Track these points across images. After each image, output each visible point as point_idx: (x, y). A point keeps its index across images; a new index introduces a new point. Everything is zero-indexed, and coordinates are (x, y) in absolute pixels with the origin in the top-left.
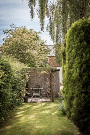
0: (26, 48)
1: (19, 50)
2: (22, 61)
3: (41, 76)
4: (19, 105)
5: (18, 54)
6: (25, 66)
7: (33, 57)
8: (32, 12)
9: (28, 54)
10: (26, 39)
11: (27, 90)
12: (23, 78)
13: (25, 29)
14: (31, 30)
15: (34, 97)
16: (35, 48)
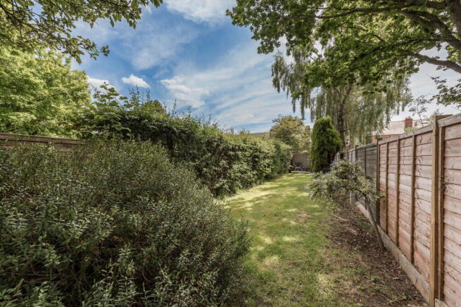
0: (290, 134)
1: (285, 134)
2: (287, 143)
3: (303, 154)
4: (284, 173)
5: (284, 138)
6: (289, 147)
7: (297, 140)
8: (294, 107)
9: (293, 138)
10: (291, 124)
11: (291, 164)
12: (289, 154)
13: (290, 117)
14: (296, 117)
15: (297, 170)
16: (299, 132)
